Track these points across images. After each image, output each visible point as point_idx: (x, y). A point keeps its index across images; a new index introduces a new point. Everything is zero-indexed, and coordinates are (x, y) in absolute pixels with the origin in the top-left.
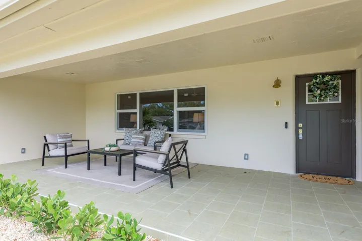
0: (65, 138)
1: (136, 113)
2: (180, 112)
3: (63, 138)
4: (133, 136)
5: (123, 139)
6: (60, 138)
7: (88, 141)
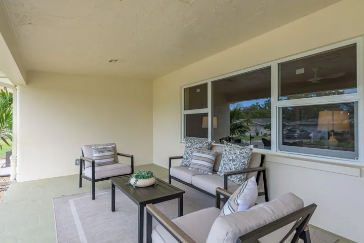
0: (103, 152)
1: (206, 115)
2: (285, 110)
3: (99, 152)
4: (195, 154)
5: (182, 158)
6: (95, 152)
7: (132, 158)
